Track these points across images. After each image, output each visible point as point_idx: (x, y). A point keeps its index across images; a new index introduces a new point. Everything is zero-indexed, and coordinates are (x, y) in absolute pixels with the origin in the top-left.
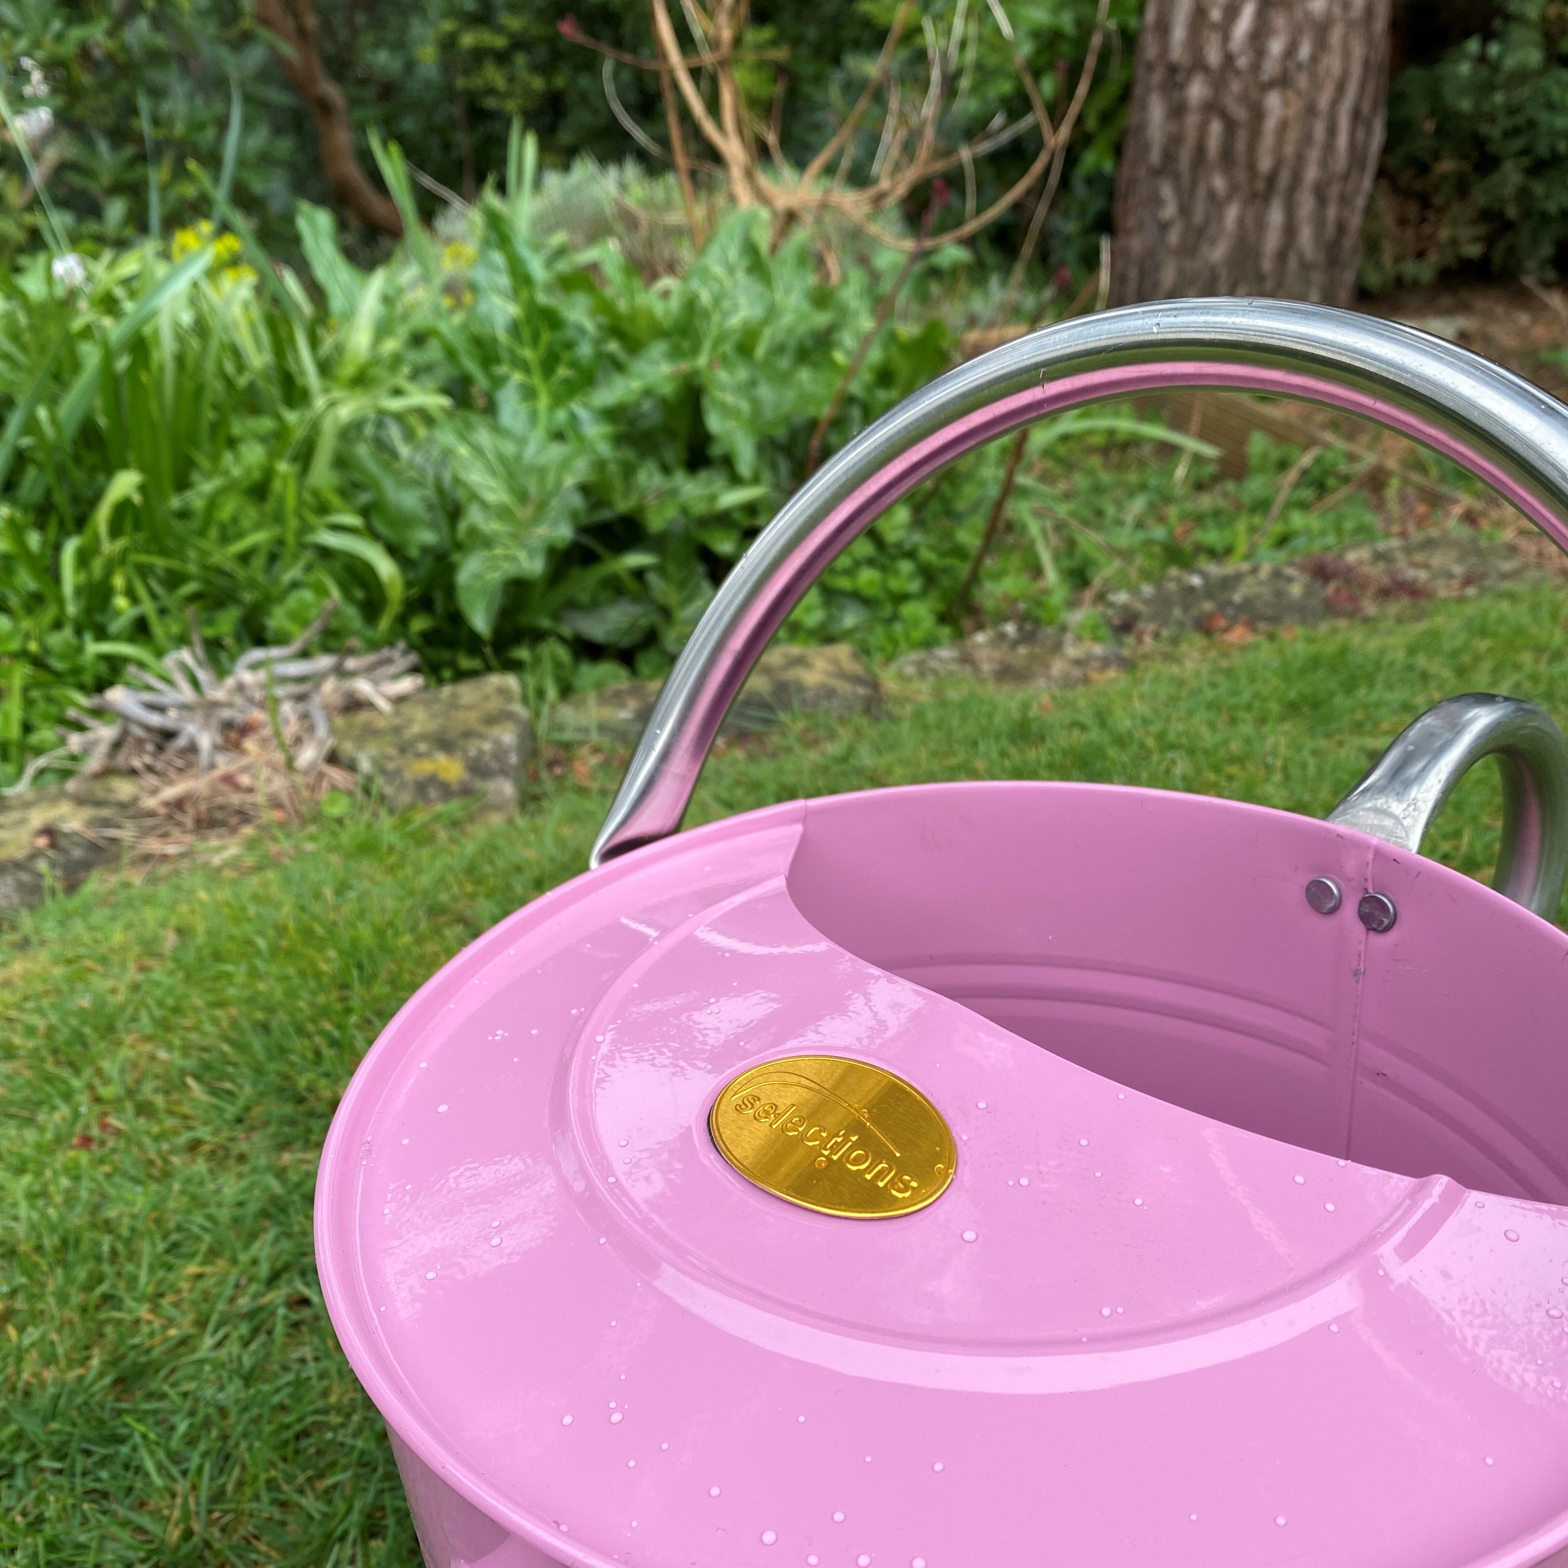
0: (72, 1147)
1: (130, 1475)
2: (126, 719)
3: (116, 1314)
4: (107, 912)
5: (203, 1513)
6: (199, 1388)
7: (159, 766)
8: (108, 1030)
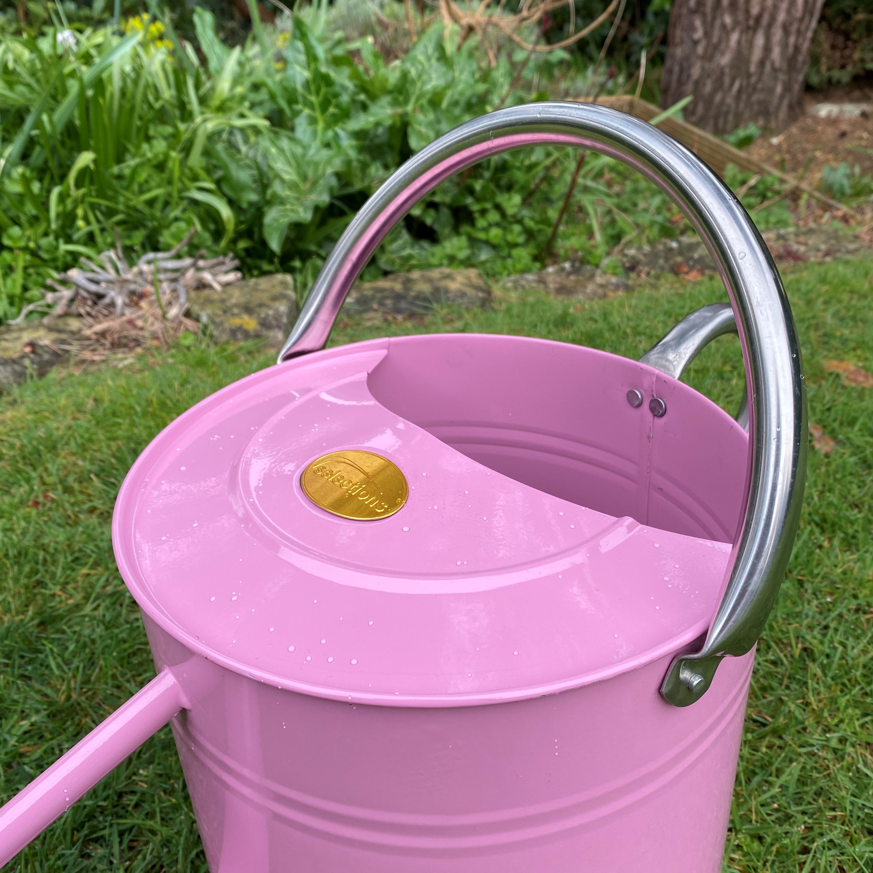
0: (28, 506)
1: (43, 668)
2: (78, 286)
3: (43, 591)
4: (59, 388)
5: (78, 689)
6: (81, 630)
7: (93, 313)
8: (53, 448)
